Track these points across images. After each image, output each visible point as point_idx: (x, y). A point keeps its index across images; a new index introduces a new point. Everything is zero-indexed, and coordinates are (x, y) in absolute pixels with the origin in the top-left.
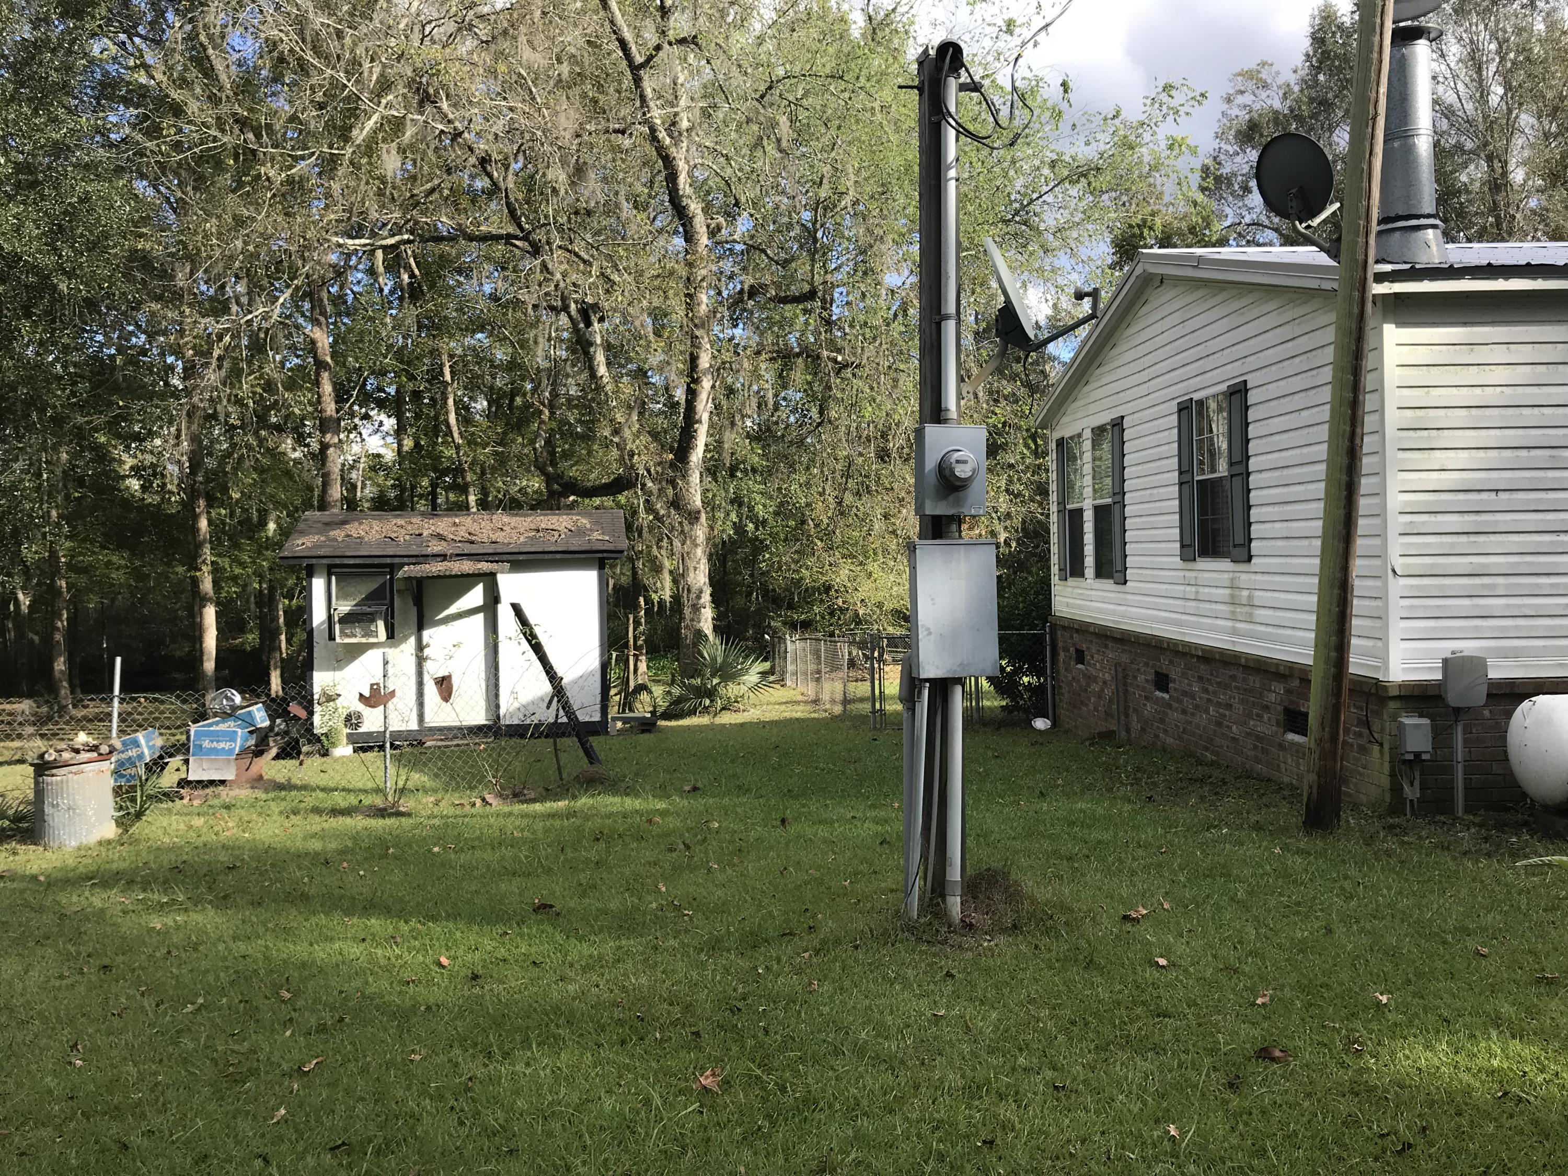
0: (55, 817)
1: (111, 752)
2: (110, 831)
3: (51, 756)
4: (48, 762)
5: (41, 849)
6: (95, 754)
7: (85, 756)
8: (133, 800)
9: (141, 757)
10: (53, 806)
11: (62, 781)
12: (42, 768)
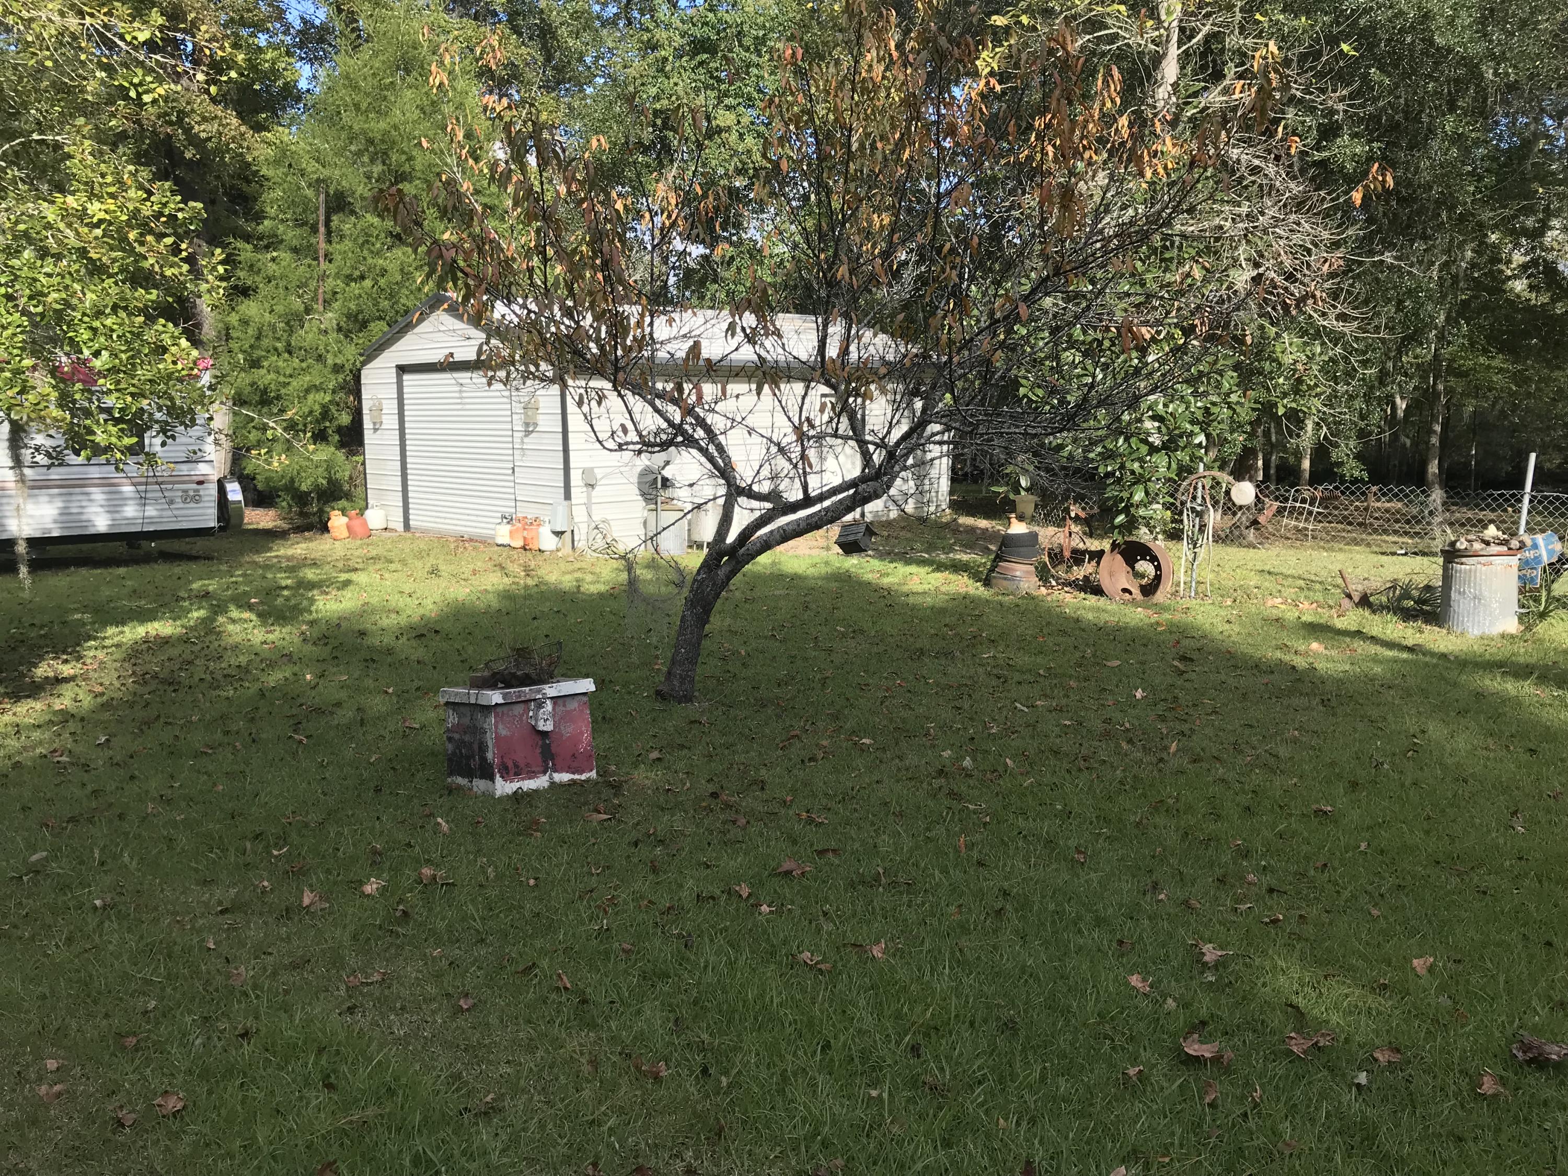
0: (1460, 604)
1: (1520, 548)
2: (1512, 626)
3: (1462, 545)
4: (1459, 550)
5: (1445, 631)
6: (1505, 548)
7: (1494, 549)
8: (1537, 600)
9: (1537, 559)
10: (1460, 593)
11: (1470, 570)
12: (1451, 555)
